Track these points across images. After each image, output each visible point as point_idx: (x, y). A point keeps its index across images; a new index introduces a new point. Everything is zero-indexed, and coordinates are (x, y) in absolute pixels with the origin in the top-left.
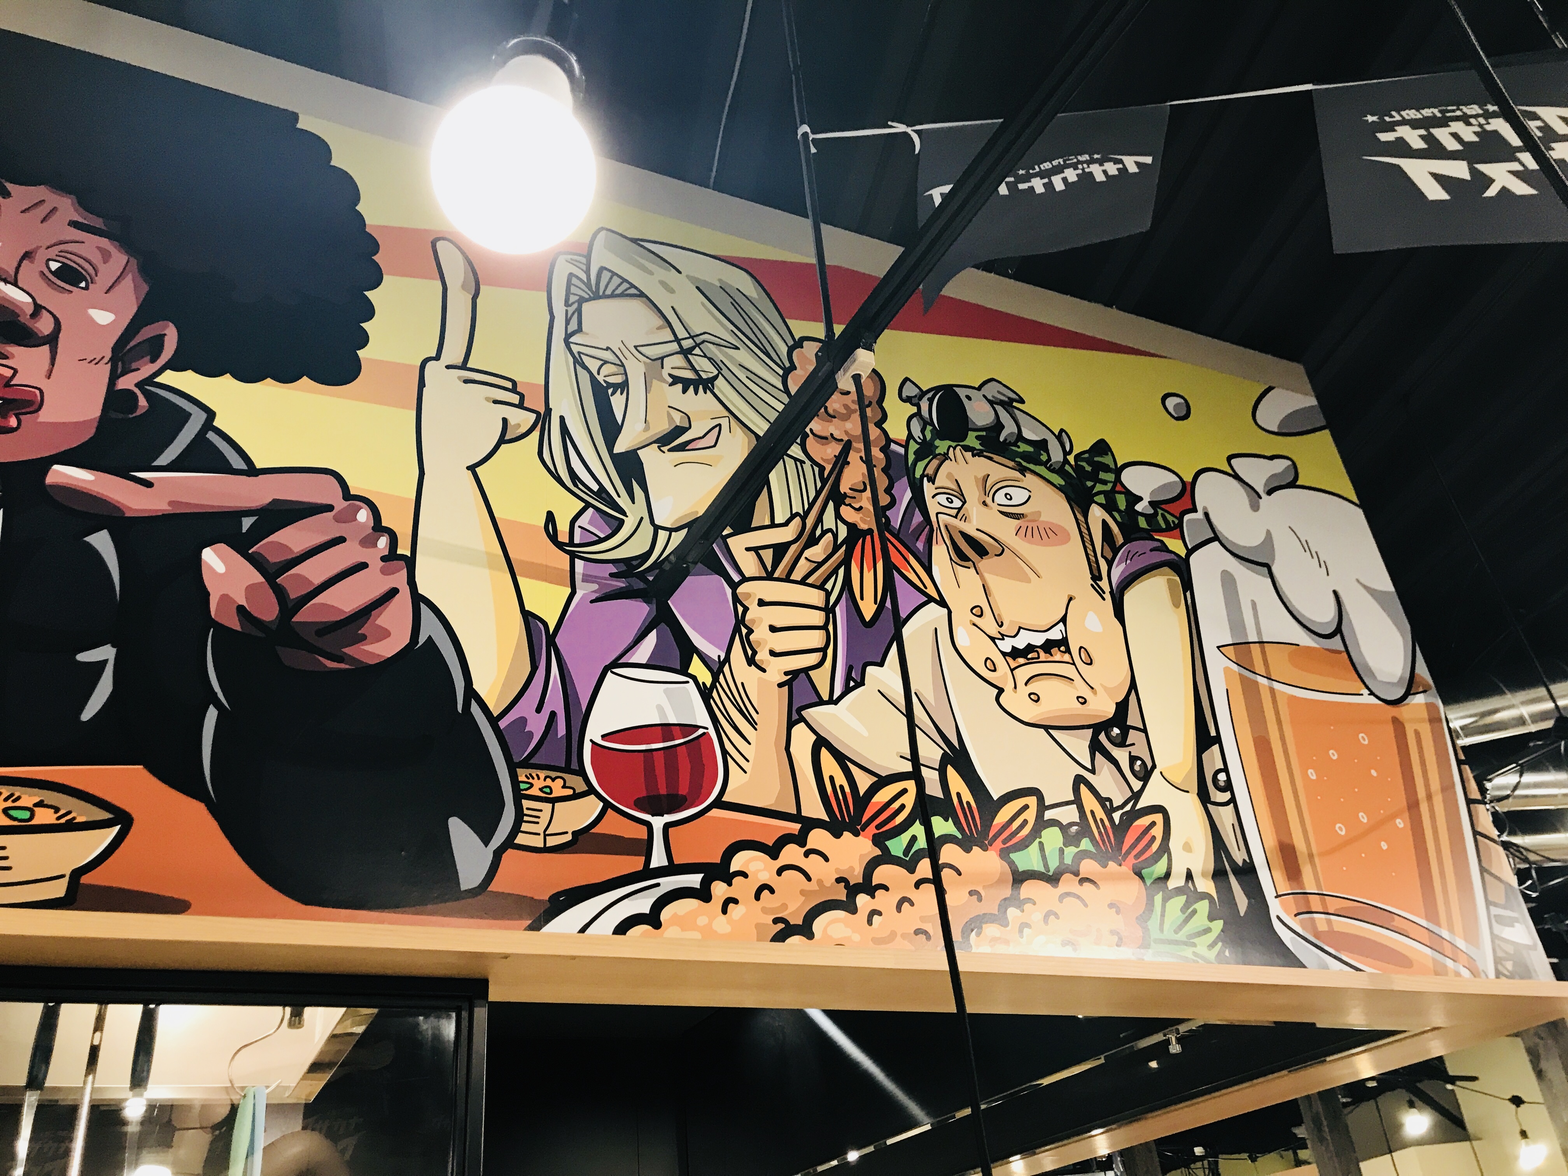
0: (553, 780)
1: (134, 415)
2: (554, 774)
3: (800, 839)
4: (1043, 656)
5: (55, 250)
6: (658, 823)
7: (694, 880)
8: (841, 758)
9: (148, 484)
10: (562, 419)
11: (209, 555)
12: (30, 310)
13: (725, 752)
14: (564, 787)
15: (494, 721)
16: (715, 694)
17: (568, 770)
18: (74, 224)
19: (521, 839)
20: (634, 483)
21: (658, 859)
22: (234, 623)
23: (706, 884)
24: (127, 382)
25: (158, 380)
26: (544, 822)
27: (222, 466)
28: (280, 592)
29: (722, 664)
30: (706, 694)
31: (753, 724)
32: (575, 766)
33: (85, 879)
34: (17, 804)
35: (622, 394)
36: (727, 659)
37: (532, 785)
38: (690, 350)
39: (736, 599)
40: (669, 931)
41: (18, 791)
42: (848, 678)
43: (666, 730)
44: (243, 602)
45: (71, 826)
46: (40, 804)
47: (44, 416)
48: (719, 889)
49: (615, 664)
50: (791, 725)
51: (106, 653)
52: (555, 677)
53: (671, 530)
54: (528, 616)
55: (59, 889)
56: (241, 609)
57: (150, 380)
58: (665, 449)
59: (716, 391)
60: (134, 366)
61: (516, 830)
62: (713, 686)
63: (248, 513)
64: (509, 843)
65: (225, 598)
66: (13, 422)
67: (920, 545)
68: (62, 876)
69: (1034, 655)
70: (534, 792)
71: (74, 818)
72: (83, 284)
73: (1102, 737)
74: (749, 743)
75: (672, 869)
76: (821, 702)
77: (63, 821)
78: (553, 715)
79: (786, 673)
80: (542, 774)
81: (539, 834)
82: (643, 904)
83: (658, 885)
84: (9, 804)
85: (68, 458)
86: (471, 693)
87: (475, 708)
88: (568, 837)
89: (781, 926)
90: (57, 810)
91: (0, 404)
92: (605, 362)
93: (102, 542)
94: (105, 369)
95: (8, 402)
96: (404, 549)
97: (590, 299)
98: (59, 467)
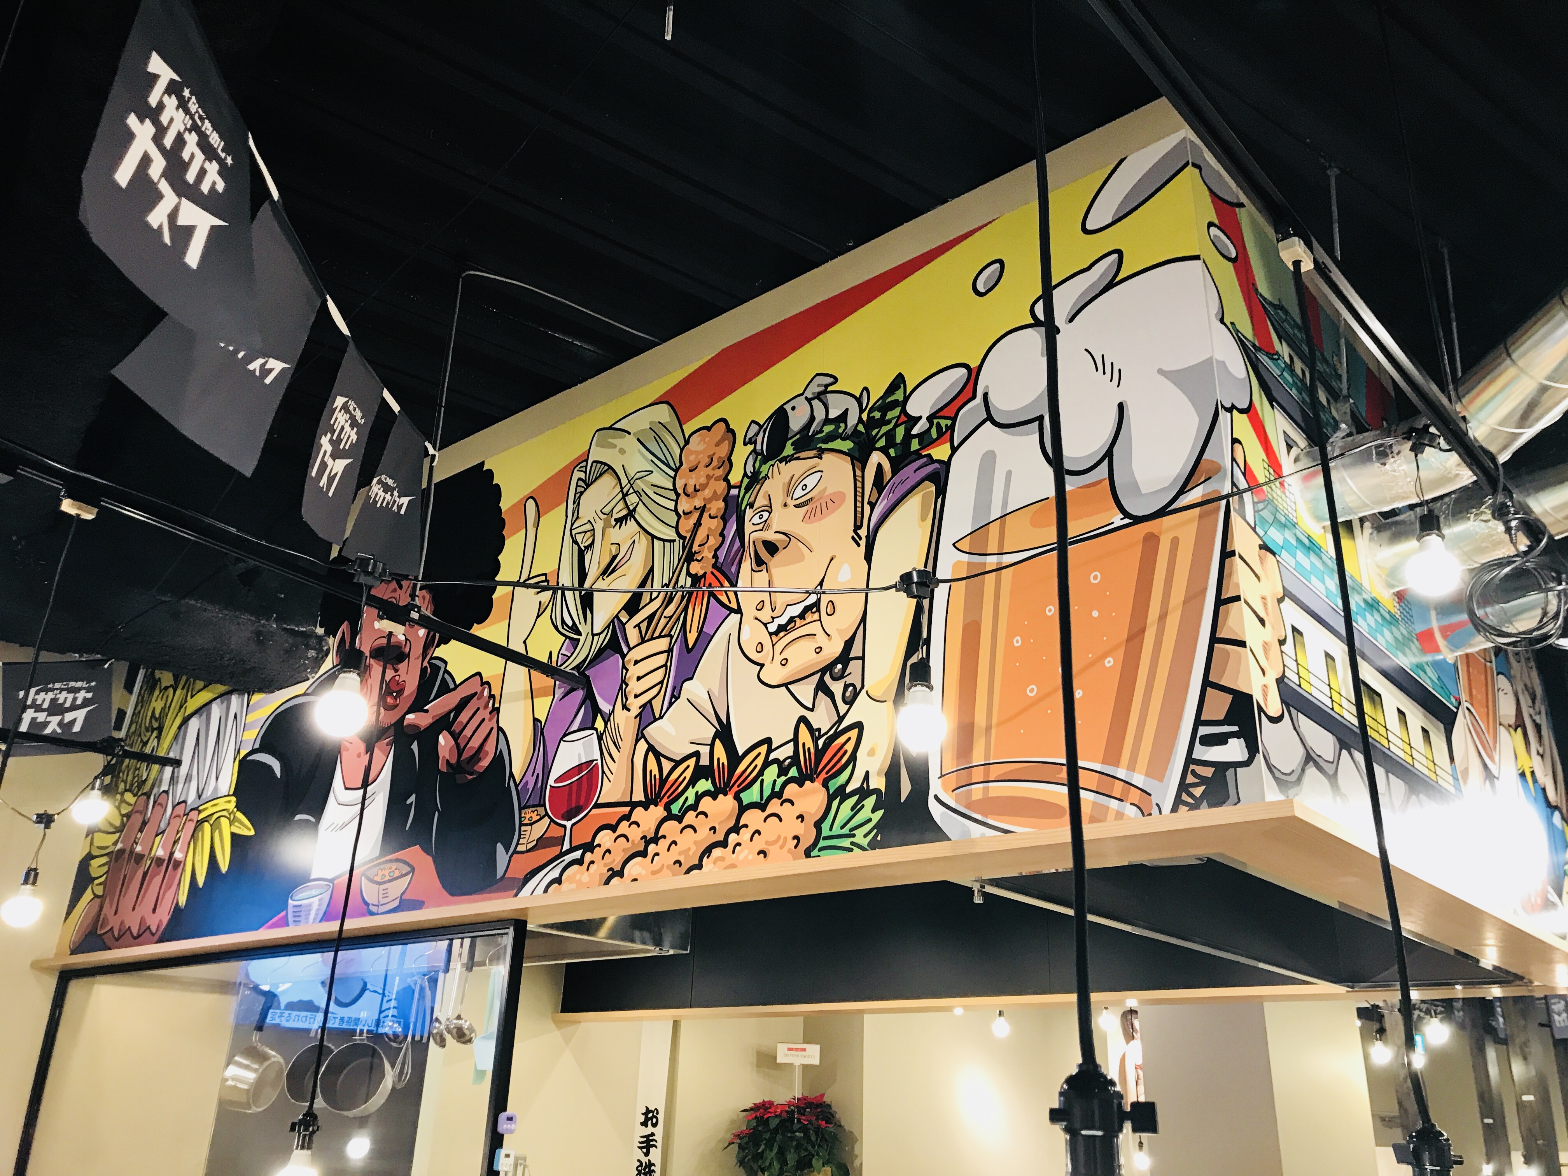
0: (534, 812)
1: (426, 678)
3: (627, 817)
4: (799, 622)
6: (569, 824)
7: (577, 854)
8: (658, 755)
9: (427, 711)
10: (563, 586)
11: (441, 739)
12: (404, 644)
13: (603, 772)
14: (537, 815)
15: (516, 786)
16: (604, 737)
17: (539, 805)
20: (588, 610)
21: (566, 846)
22: (445, 769)
23: (583, 855)
24: (425, 663)
25: (433, 655)
26: (527, 837)
27: (447, 690)
28: (458, 747)
29: (610, 714)
30: (600, 738)
31: (618, 748)
32: (542, 802)
33: (404, 898)
34: (391, 870)
35: (590, 550)
36: (613, 710)
38: (627, 493)
39: (624, 667)
40: (565, 885)
41: (392, 864)
42: (673, 696)
43: (580, 768)
44: (448, 757)
45: (402, 876)
46: (396, 869)
47: (406, 693)
48: (588, 857)
49: (565, 735)
50: (637, 741)
51: (413, 798)
52: (541, 753)
53: (599, 634)
54: (536, 720)
56: (447, 760)
57: (432, 658)
58: (605, 577)
59: (637, 516)
60: (428, 653)
61: (518, 844)
62: (604, 731)
63: (451, 711)
64: (515, 852)
65: (444, 757)
66: (398, 701)
67: (733, 569)
68: (398, 897)
69: (793, 624)
70: (526, 821)
71: (402, 872)
73: (827, 678)
74: (615, 762)
75: (572, 850)
76: (656, 720)
77: (400, 874)
78: (538, 775)
79: (640, 708)
82: (555, 874)
83: (564, 860)
85: (409, 710)
86: (511, 775)
87: (511, 782)
88: (535, 843)
89: (610, 872)
90: (399, 870)
91: (395, 694)
92: (586, 532)
93: (415, 747)
94: (421, 658)
95: (397, 692)
96: (497, 705)
97: (585, 490)
98: (407, 716)
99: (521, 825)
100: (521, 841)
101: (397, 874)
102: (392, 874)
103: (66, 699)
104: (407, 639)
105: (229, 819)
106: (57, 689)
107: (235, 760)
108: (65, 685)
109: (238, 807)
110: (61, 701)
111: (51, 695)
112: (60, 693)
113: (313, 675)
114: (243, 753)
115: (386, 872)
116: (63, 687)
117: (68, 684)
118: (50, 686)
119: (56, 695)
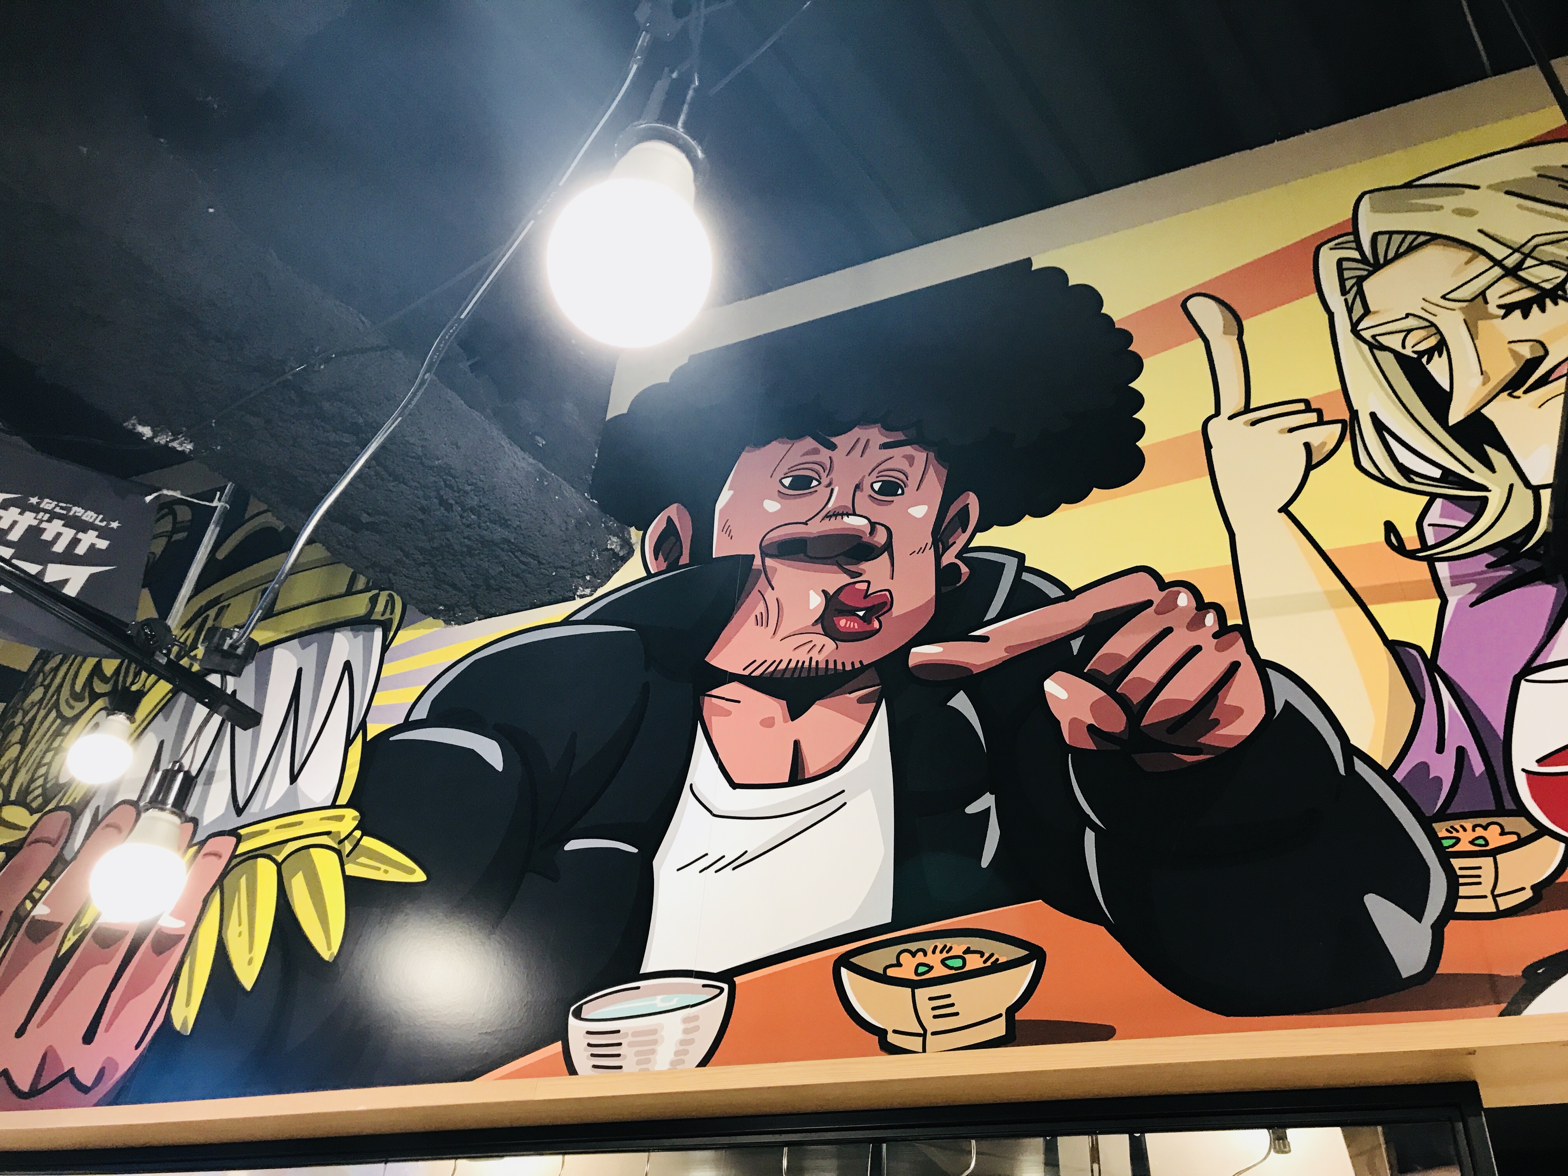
0: (1485, 828)
1: (961, 583)
2: (1484, 821)
5: (875, 474)
9: (984, 639)
10: (1373, 415)
11: (1051, 686)
12: (868, 530)
14: (1503, 833)
15: (1387, 775)
17: (1501, 811)
18: (885, 446)
19: (1462, 906)
20: (1488, 449)
22: (1088, 744)
24: (949, 558)
25: (972, 545)
26: (1488, 881)
27: (1041, 600)
28: (1122, 701)
32: (1509, 805)
33: (1019, 1016)
34: (950, 954)
35: (1440, 356)
37: (1458, 840)
38: (1519, 266)
41: (949, 942)
44: (1091, 721)
45: (997, 967)
46: (968, 951)
47: (896, 611)
49: (1528, 670)
51: (987, 801)
52: (1450, 706)
54: (1395, 648)
55: (999, 1029)
56: (1091, 728)
57: (966, 549)
58: (1519, 393)
60: (951, 541)
61: (1453, 896)
63: (1074, 635)
64: (1448, 913)
65: (1074, 722)
66: (876, 625)
68: (1000, 1015)
70: (1464, 846)
71: (997, 960)
72: (900, 492)
77: (989, 964)
78: (1461, 752)
80: (1468, 824)
81: (1485, 897)
84: (945, 955)
85: (921, 639)
86: (1350, 751)
87: (1360, 767)
88: (1528, 894)
90: (982, 954)
91: (861, 613)
92: (1409, 331)
93: (961, 702)
94: (930, 554)
95: (868, 610)
96: (1234, 619)
97: (1371, 274)
98: (914, 650)
99: (1445, 857)
100: (1463, 891)
101: (974, 962)
102: (958, 963)
103: (59, 535)
104: (873, 525)
105: (339, 852)
106: (46, 511)
107: (349, 742)
108: (62, 508)
109: (365, 827)
110: (47, 536)
111: (29, 519)
112: (49, 521)
113: (588, 591)
114: (373, 730)
115: (934, 960)
116: (57, 510)
117: (69, 510)
118: (34, 500)
119: (41, 521)
